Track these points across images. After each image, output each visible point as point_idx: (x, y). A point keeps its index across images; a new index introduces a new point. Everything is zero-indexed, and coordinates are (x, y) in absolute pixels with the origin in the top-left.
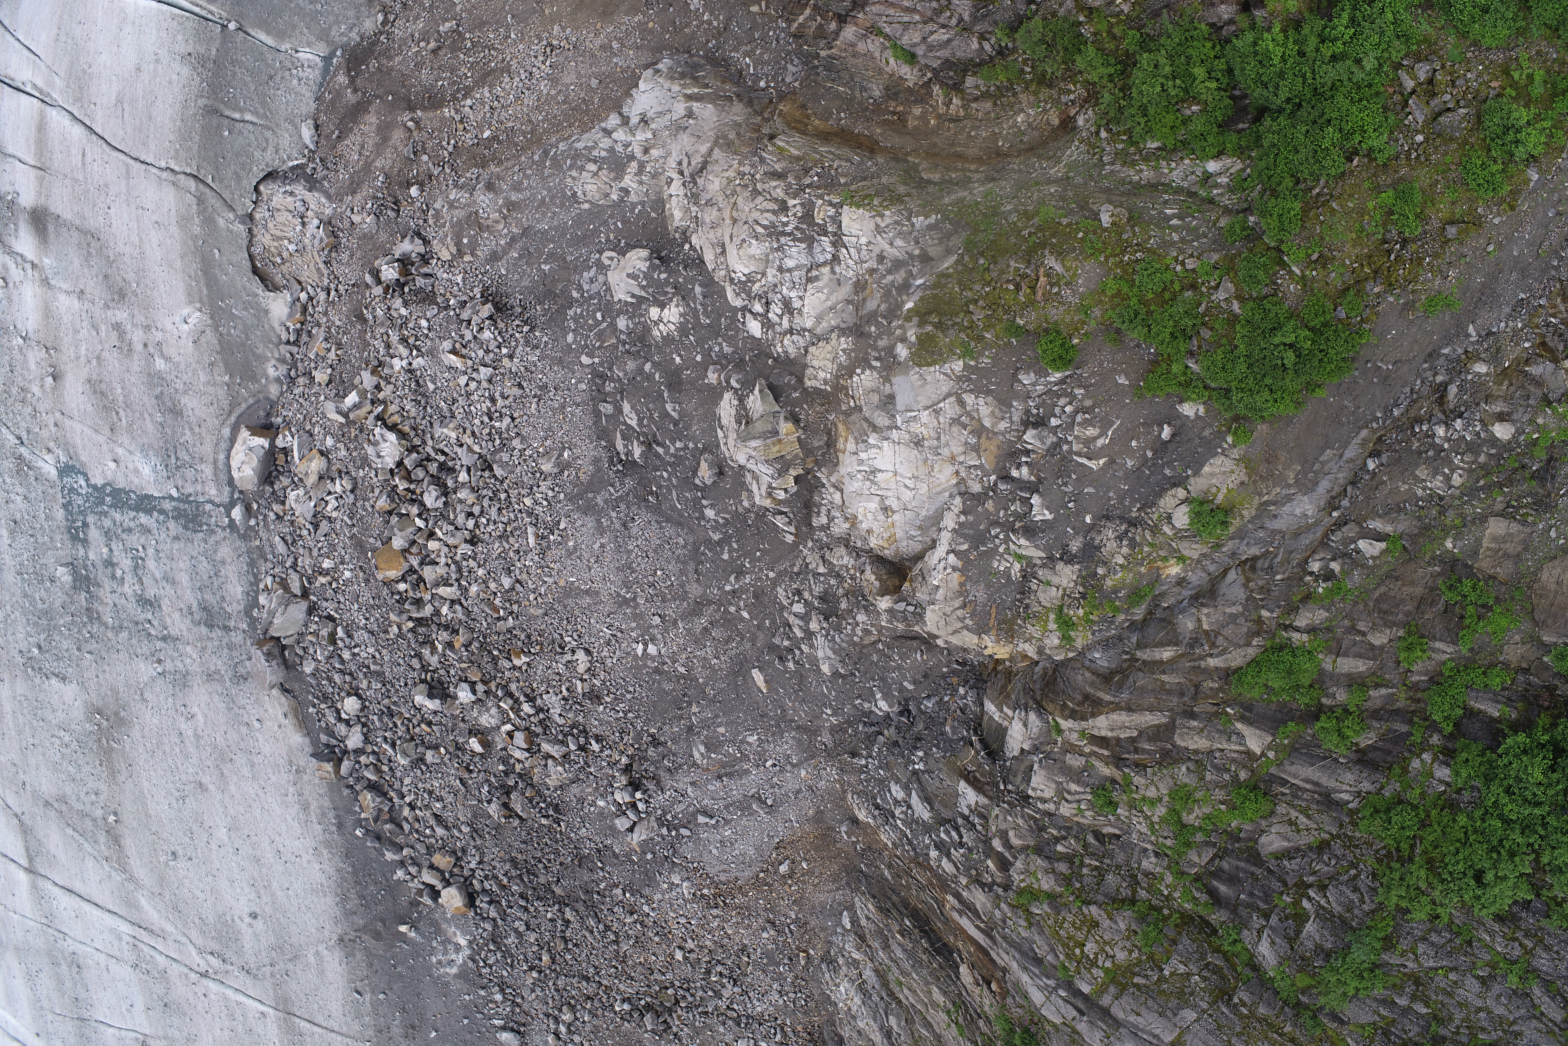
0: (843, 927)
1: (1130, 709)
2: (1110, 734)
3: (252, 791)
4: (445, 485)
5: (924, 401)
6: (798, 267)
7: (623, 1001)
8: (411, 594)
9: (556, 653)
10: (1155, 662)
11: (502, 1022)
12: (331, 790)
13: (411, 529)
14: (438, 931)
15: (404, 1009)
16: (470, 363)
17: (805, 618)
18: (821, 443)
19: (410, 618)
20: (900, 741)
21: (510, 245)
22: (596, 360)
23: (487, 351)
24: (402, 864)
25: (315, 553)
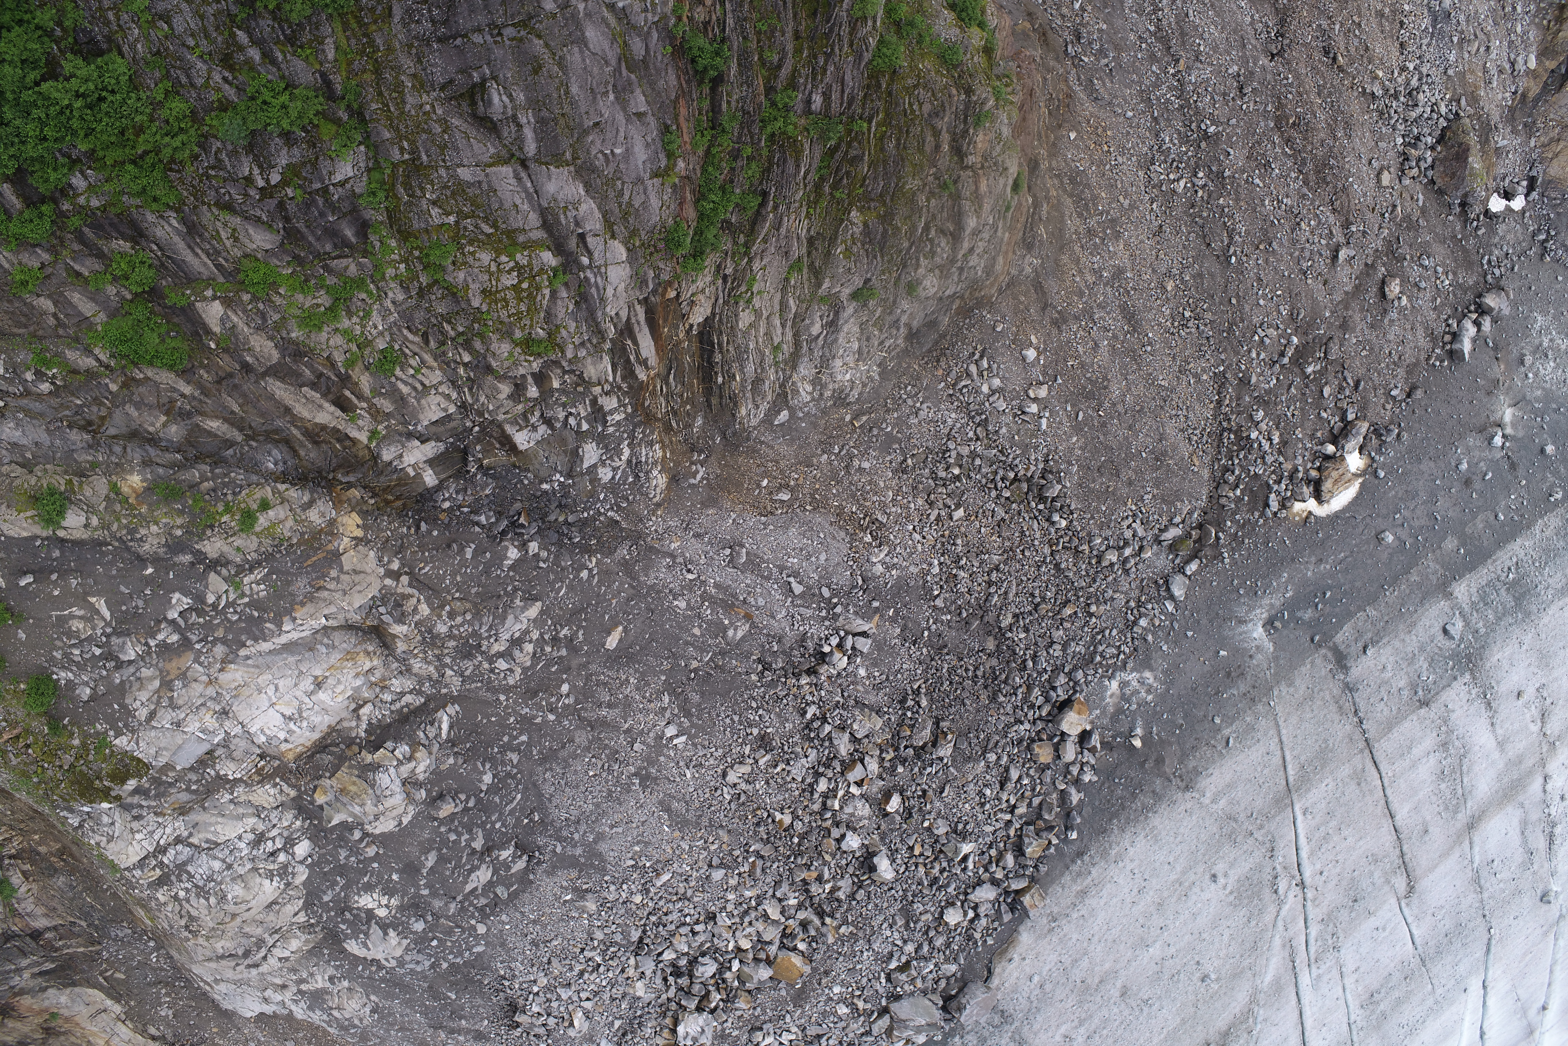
0: (792, 415)
1: (288, 410)
2: (327, 405)
3: (1099, 948)
4: (690, 963)
5: (179, 739)
6: (215, 858)
7: (1053, 523)
8: (801, 936)
9: (748, 797)
10: (232, 424)
11: (1167, 603)
12: (1052, 882)
13: (746, 969)
14: (1119, 711)
15: (1217, 694)
16: (571, 1007)
17: (506, 655)
18: (324, 756)
19: (823, 924)
20: (553, 507)
21: (459, 1031)
22: (473, 922)
23: (549, 1000)
24: (1077, 782)
25: (842, 1024)
